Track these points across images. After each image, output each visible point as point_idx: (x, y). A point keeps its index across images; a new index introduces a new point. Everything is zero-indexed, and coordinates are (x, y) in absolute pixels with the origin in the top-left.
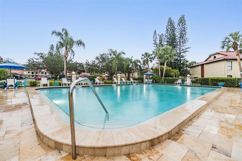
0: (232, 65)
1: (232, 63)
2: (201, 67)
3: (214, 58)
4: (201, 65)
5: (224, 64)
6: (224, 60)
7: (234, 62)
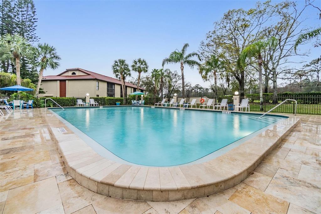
0: (98, 85)
1: (98, 83)
2: (60, 83)
3: (72, 74)
4: (61, 81)
5: (95, 83)
6: (96, 79)
7: (100, 83)
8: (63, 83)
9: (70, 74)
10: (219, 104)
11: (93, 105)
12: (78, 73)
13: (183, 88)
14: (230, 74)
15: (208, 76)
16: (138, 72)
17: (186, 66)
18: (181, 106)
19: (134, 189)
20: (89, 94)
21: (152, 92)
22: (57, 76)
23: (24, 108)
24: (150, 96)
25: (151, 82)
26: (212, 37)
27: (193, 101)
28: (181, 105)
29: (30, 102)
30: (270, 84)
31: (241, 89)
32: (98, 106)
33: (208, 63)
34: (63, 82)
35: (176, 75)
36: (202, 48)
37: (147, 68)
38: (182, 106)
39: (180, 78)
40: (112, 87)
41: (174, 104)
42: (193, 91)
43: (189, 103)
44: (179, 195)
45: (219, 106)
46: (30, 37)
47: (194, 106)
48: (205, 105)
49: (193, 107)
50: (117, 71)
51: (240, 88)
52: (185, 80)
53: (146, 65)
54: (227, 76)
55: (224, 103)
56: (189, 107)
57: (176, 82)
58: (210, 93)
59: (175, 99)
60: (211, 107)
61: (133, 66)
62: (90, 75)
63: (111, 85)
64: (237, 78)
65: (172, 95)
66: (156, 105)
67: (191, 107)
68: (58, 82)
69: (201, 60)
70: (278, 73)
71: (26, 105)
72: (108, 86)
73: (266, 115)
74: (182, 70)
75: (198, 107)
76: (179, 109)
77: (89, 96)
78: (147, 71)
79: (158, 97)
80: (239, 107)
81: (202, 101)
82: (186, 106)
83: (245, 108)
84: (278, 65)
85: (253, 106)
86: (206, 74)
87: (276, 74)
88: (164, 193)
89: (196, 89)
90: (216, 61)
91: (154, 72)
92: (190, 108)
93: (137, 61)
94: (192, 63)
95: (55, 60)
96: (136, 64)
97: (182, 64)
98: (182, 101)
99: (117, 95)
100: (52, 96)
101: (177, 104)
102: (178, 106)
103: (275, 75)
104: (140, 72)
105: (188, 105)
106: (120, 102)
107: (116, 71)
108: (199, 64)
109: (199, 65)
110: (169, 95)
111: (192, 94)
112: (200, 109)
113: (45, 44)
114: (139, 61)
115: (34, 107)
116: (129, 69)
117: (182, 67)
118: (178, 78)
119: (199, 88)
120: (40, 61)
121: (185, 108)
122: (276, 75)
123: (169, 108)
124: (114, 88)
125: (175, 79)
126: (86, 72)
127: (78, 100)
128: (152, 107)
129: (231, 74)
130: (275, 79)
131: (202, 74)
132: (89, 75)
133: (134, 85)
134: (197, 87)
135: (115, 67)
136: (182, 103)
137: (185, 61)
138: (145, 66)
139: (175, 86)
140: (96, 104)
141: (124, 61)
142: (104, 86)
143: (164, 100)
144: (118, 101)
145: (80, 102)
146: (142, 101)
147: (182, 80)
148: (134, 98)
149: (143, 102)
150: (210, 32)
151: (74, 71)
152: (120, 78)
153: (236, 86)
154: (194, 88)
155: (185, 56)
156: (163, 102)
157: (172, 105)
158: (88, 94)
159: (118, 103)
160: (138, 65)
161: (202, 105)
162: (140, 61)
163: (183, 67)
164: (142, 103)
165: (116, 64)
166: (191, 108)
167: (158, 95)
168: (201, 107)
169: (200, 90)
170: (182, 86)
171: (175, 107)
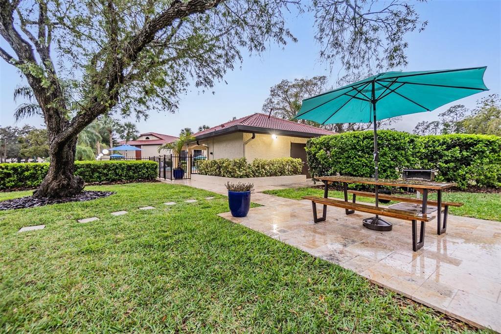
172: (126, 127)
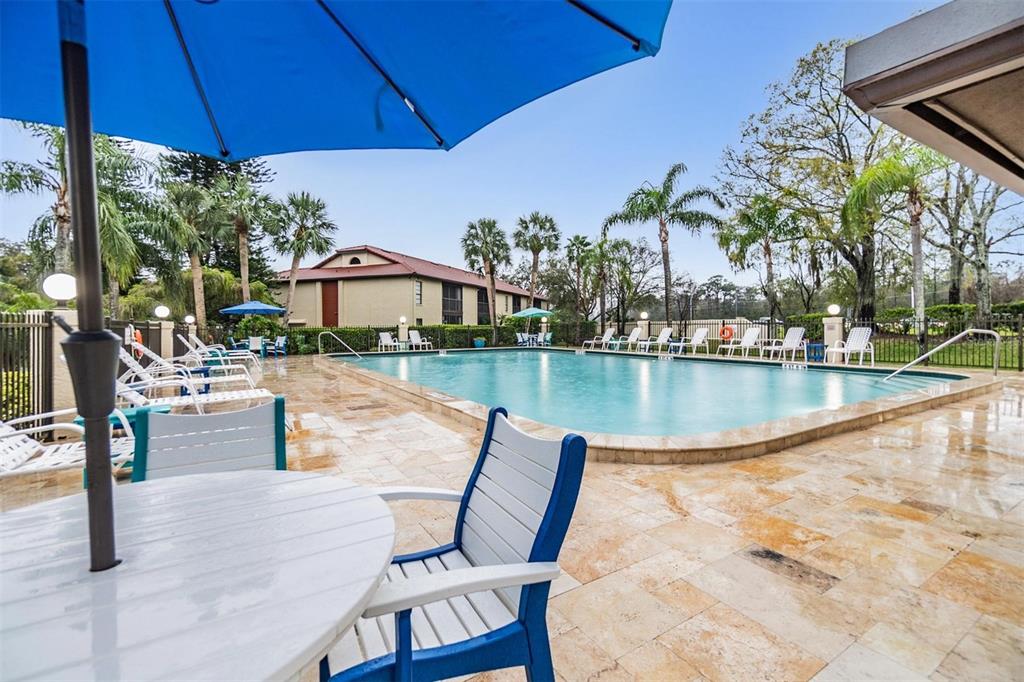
0: (421, 290)
1: (421, 287)
2: (323, 289)
3: (351, 263)
4: (324, 282)
5: (412, 286)
6: (413, 276)
7: (425, 284)
8: (330, 287)
9: (345, 262)
10: (779, 343)
11: (417, 347)
12: (365, 260)
13: (666, 289)
14: (822, 246)
15: (748, 255)
16: (533, 251)
17: (677, 230)
18: (662, 350)
19: (612, 449)
20: (406, 316)
21: (568, 305)
22: (314, 268)
23: (268, 355)
24: (559, 316)
25: (563, 275)
26: (760, 131)
27: (700, 334)
28: (663, 346)
29: (281, 341)
30: (995, 265)
31: (863, 293)
32: (429, 348)
33: (745, 218)
34: (330, 285)
35: (642, 250)
36: (727, 165)
37: (557, 239)
38: (665, 348)
39: (658, 260)
40: (454, 296)
41: (640, 343)
42: (703, 297)
43: (685, 341)
44: (666, 458)
45: (777, 348)
46: (254, 171)
47: (701, 350)
48: (735, 347)
49: (697, 352)
50: (475, 251)
51: (859, 290)
52: (672, 266)
53: (554, 230)
54: (813, 252)
55: (794, 338)
56: (685, 350)
57: (644, 272)
58: (760, 303)
59: (642, 327)
60: (754, 352)
61: (518, 235)
62: (397, 263)
63: (451, 288)
64: (848, 256)
65: (630, 314)
66: (588, 346)
67: (692, 352)
68: (319, 286)
69: (722, 206)
70: (992, 238)
71: (273, 348)
72: (445, 294)
73: (903, 373)
74: (664, 241)
75: (712, 351)
76: (657, 357)
77: (407, 323)
78: (556, 248)
79: (587, 319)
80: (842, 350)
81: (727, 333)
82: (676, 349)
83: (858, 354)
84: (992, 211)
85: (902, 347)
86: (742, 251)
87: (987, 243)
88: (647, 455)
89: (712, 292)
90: (770, 213)
91: (574, 245)
92: (688, 356)
93: (528, 219)
94: (694, 220)
95: (324, 233)
96: (527, 228)
97: (662, 224)
98: (664, 335)
99: (470, 318)
100: (303, 324)
101: (648, 343)
102: (652, 348)
103: (982, 244)
104: (536, 251)
105: (681, 345)
106: (484, 339)
107: (472, 251)
108: (716, 221)
109: (718, 223)
110: (621, 315)
111: (698, 308)
112: (721, 357)
113: (303, 194)
114: (535, 219)
115: (288, 354)
116: (506, 245)
117: (663, 234)
118: (649, 261)
119: (724, 289)
120: (292, 239)
121: (673, 355)
122: (988, 246)
123: (626, 354)
124: (459, 298)
125: (642, 264)
126: (386, 255)
127: (381, 334)
128: (577, 352)
129: (827, 244)
130: (982, 259)
131: (727, 250)
132: (394, 262)
133: (511, 283)
134: (714, 284)
135: (468, 242)
136: (665, 341)
137: (673, 216)
138: (551, 233)
139: (642, 285)
140: (426, 343)
141: (494, 222)
142: (434, 293)
143: (610, 332)
144: (479, 336)
145: (386, 339)
146: (544, 336)
147: (663, 265)
148: (520, 325)
149: (549, 336)
150: (752, 117)
151: (355, 254)
152: (480, 270)
153: (848, 283)
154: (705, 288)
155: (672, 199)
156: (607, 338)
157: (634, 347)
158: (403, 319)
159: (480, 340)
160: (533, 230)
161: (724, 346)
162: (538, 218)
163: (667, 234)
164: (545, 341)
165: (473, 231)
166: (694, 355)
167: (587, 316)
168: (724, 352)
169: (725, 295)
170: (663, 285)
171: (642, 353)
172: (292, 211)
